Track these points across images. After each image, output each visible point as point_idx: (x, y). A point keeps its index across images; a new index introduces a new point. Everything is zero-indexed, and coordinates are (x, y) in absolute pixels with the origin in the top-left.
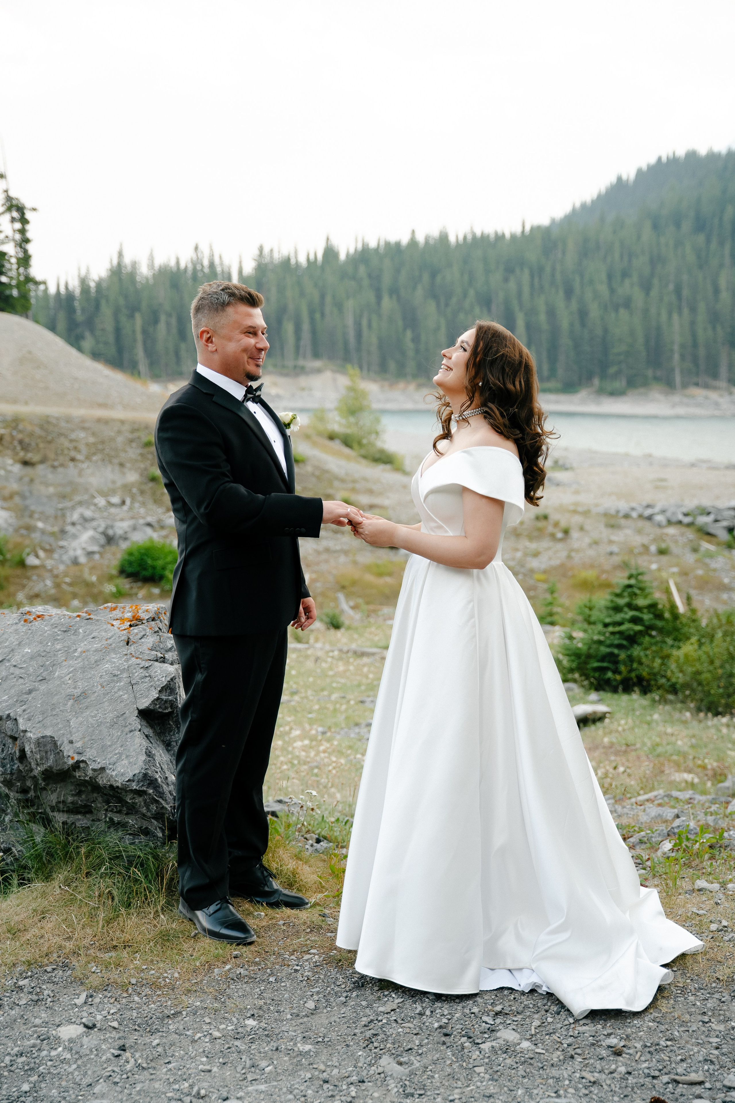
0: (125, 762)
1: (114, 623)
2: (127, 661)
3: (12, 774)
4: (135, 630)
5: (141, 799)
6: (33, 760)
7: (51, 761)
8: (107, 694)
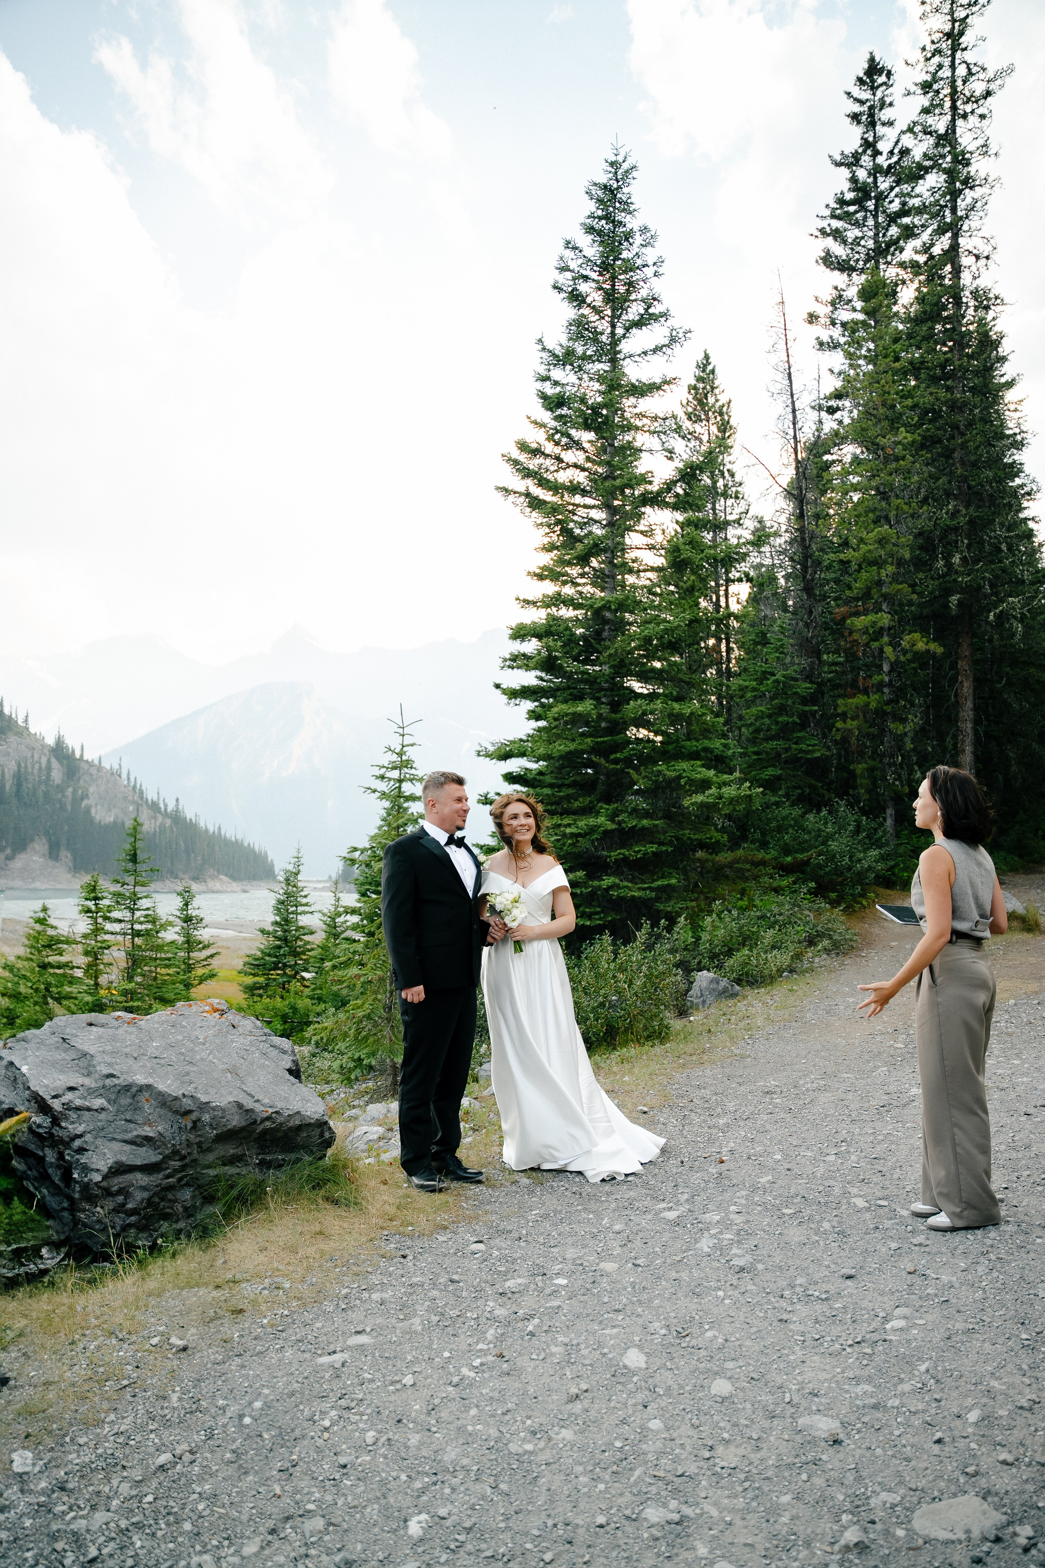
0: (308, 1105)
1: (205, 1015)
2: (244, 1038)
3: (180, 1144)
4: (229, 1016)
5: (319, 1130)
6: (211, 1125)
7: (236, 1121)
8: (252, 1064)
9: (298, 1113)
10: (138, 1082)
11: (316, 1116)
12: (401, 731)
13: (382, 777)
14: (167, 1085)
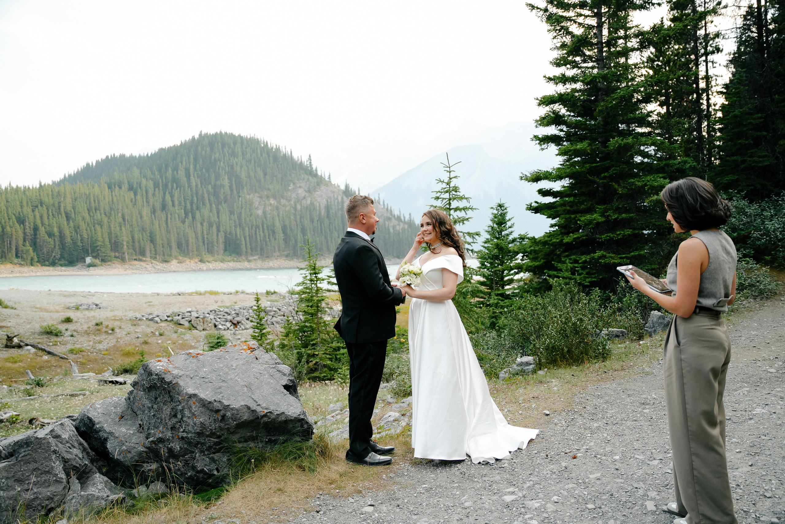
0: (292, 408)
1: (242, 351)
2: (261, 366)
3: (215, 429)
4: (256, 352)
5: (300, 424)
6: (232, 419)
7: (246, 417)
8: (262, 382)
9: (283, 413)
10: (189, 392)
11: (295, 415)
12: (448, 169)
13: (437, 198)
14: (206, 394)
